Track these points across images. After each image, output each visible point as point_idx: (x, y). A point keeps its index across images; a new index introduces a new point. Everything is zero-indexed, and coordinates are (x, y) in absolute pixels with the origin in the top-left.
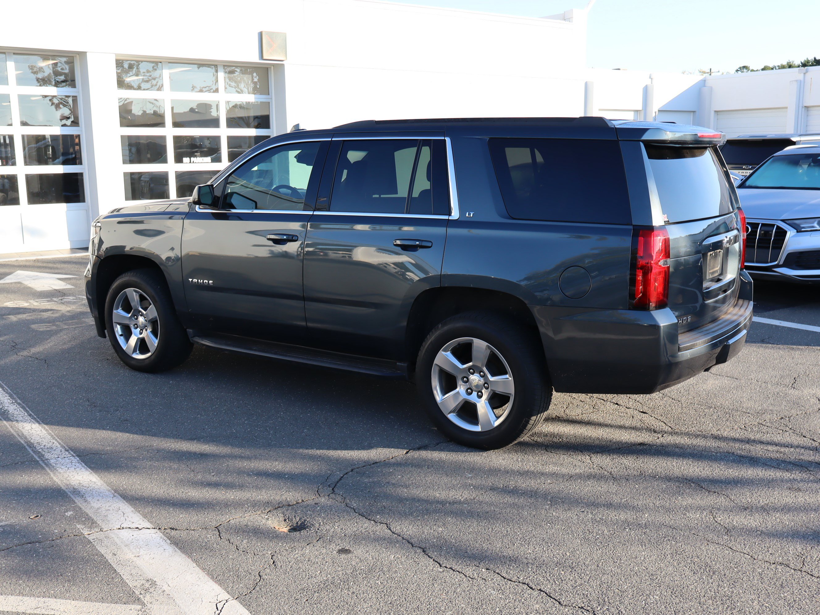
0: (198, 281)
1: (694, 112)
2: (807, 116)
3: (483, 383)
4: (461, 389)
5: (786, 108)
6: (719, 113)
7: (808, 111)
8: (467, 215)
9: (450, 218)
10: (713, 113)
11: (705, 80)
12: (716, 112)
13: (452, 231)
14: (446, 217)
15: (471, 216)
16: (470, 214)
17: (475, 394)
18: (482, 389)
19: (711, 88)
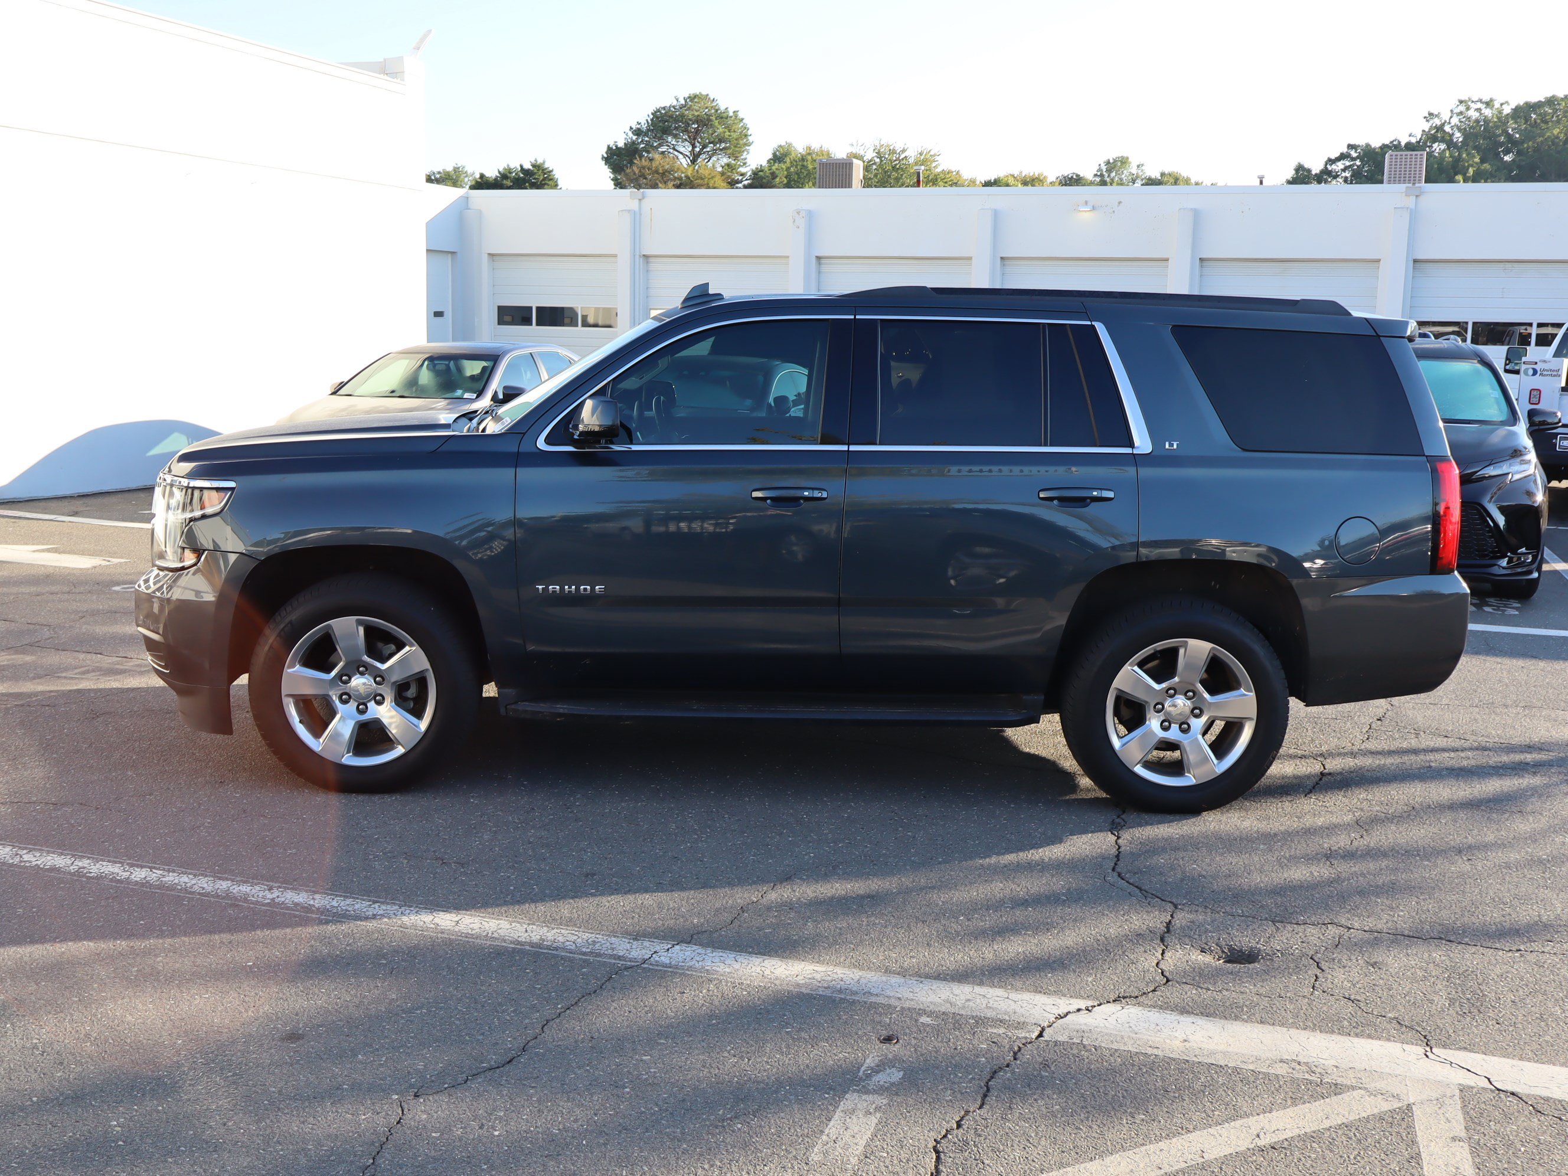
0: (562, 589)
1: (453, 253)
2: (647, 271)
3: (1192, 707)
4: (1154, 723)
5: (615, 256)
6: (495, 258)
7: (647, 262)
8: (1167, 446)
9: (1135, 452)
10: (485, 257)
11: (468, 198)
12: (491, 255)
13: (1145, 472)
14: (1128, 450)
15: (1175, 447)
16: (1171, 445)
17: (1175, 727)
18: (1188, 717)
19: (480, 211)
